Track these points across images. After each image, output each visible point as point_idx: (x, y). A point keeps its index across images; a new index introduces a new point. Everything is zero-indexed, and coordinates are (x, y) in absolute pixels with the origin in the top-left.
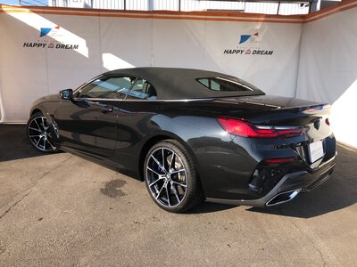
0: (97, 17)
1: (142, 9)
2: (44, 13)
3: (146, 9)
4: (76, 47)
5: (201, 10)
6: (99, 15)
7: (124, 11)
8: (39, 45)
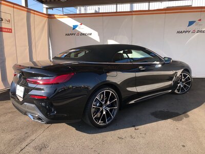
0: (102, 17)
1: (127, 11)
2: (74, 17)
3: (129, 10)
4: (91, 34)
5: (162, 8)
6: (103, 16)
7: (117, 12)
8: (72, 34)
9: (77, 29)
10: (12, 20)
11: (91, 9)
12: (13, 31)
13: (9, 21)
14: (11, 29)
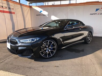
4: (48, 15)
6: (54, 6)
7: (61, 5)
8: (40, 15)
9: (42, 12)
10: (14, 8)
11: (51, 3)
12: (15, 13)
13: (13, 9)
14: (14, 12)
